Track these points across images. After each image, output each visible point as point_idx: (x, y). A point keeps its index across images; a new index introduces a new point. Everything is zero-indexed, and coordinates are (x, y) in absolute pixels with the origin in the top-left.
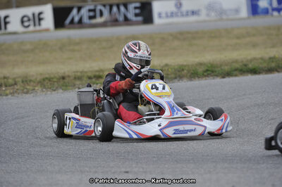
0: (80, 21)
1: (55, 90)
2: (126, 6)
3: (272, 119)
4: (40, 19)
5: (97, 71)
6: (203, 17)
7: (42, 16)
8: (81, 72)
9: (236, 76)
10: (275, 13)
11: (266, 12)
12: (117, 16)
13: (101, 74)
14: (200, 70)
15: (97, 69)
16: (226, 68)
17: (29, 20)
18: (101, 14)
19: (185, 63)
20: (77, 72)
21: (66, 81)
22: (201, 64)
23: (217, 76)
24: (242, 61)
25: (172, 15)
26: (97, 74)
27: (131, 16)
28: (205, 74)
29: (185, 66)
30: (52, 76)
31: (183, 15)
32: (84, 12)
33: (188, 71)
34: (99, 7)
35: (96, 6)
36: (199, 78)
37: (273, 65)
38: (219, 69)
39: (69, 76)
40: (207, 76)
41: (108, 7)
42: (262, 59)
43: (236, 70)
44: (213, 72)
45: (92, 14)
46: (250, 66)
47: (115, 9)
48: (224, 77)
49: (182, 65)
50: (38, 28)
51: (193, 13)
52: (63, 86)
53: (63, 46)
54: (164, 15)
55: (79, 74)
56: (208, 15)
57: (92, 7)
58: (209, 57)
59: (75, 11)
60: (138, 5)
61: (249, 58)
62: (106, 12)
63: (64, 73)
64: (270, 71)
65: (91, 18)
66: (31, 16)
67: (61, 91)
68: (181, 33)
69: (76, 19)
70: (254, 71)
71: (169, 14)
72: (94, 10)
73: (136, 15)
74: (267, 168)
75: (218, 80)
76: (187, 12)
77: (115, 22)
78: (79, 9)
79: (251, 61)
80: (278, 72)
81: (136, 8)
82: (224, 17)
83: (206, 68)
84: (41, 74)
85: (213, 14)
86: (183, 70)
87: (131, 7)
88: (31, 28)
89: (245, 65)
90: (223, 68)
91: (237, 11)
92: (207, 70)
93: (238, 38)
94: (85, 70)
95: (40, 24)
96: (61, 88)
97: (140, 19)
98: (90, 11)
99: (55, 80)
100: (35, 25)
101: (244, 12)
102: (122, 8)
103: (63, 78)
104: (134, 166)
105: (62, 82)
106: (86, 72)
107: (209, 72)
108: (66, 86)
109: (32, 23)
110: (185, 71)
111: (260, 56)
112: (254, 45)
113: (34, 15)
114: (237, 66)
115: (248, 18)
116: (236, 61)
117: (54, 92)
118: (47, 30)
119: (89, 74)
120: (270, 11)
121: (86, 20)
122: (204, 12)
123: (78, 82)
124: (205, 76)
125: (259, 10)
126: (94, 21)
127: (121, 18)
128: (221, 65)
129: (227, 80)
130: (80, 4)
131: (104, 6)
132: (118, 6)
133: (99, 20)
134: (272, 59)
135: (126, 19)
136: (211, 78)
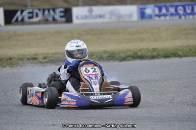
0: (23, 20)
1: (4, 67)
2: (54, 10)
3: (154, 91)
6: (107, 19)
8: (23, 55)
9: (129, 60)
10: (157, 18)
11: (150, 17)
12: (48, 17)
13: (36, 56)
14: (105, 56)
15: (33, 53)
16: (123, 55)
18: (37, 15)
19: (95, 51)
20: (20, 55)
21: (12, 61)
22: (105, 52)
23: (116, 60)
24: (133, 51)
25: (86, 17)
26: (34, 56)
27: (57, 17)
28: (108, 58)
29: (94, 53)
30: (3, 57)
31: (93, 18)
32: (25, 13)
33: (97, 56)
34: (36, 11)
35: (33, 10)
36: (104, 61)
37: (155, 54)
38: (118, 55)
39: (14, 58)
40: (110, 60)
41: (42, 11)
42: (147, 49)
43: (130, 56)
44: (113, 57)
45: (30, 15)
46: (139, 54)
47: (46, 12)
48: (121, 61)
49: (92, 52)
51: (100, 16)
52: (10, 64)
53: (10, 37)
54: (80, 17)
55: (21, 56)
56: (111, 18)
57: (31, 11)
58: (111, 47)
59: (19, 13)
60: (62, 10)
61: (138, 48)
62: (40, 14)
63: (11, 55)
64: (153, 57)
65: (30, 18)
67: (8, 68)
68: (92, 30)
69: (20, 19)
70: (141, 58)
71: (84, 17)
72: (32, 13)
73: (61, 17)
74: (150, 124)
75: (117, 63)
76: (96, 16)
77: (46, 21)
78: (22, 12)
79: (140, 50)
80: (158, 58)
81: (61, 12)
82: (122, 20)
83: (108, 55)
85: (114, 18)
86: (93, 55)
87: (58, 11)
89: (136, 53)
90: (120, 55)
91: (130, 16)
92: (110, 56)
93: (131, 34)
94: (26, 54)
96: (9, 66)
97: (63, 19)
98: (29, 13)
99: (5, 60)
102: (52, 12)
103: (10, 59)
104: (59, 121)
105: (9, 62)
107: (111, 58)
108: (12, 64)
110: (95, 56)
111: (145, 47)
112: (142, 40)
114: (131, 54)
115: (138, 21)
116: (130, 51)
117: (3, 69)
119: (28, 57)
120: (153, 16)
121: (26, 19)
122: (108, 16)
123: (20, 62)
124: (108, 60)
125: (146, 16)
126: (32, 20)
127: (51, 19)
128: (119, 53)
129: (123, 63)
130: (23, 8)
131: (39, 10)
132: (49, 10)
133: (35, 19)
134: (154, 50)
135: (54, 19)
136: (112, 61)
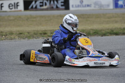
0: (36, 7)
1: (24, 39)
2: (57, 1)
4: (17, 6)
5: (44, 31)
7: (18, 4)
8: (37, 31)
9: (108, 36)
11: (122, 6)
12: (53, 6)
13: (46, 32)
14: (91, 32)
15: (44, 30)
16: (104, 32)
17: (12, 6)
18: (46, 4)
22: (92, 30)
23: (99, 35)
25: (78, 6)
27: (59, 6)
28: (94, 34)
31: (83, 7)
32: (38, 3)
34: (45, 1)
35: (43, 1)
36: (91, 36)
38: (100, 32)
40: (95, 35)
41: (49, 2)
42: (120, 28)
43: (108, 33)
44: (97, 33)
45: (41, 4)
47: (52, 2)
48: (102, 36)
50: (16, 10)
51: (88, 6)
52: (28, 37)
53: (28, 18)
54: (74, 6)
56: (95, 7)
59: (34, 3)
61: (114, 27)
62: (48, 4)
64: (124, 34)
65: (41, 6)
66: (13, 4)
68: (83, 15)
69: (34, 6)
70: (117, 34)
71: (77, 6)
72: (42, 3)
73: (62, 6)
75: (100, 37)
76: (85, 5)
77: (52, 8)
78: (36, 2)
79: (115, 29)
81: (62, 2)
82: (102, 8)
83: (94, 32)
84: (18, 31)
85: (97, 7)
87: (59, 2)
88: (13, 10)
89: (112, 31)
90: (102, 32)
91: (108, 6)
92: (95, 33)
93: (109, 18)
94: (39, 30)
95: (17, 8)
97: (63, 7)
98: (41, 3)
100: (15, 8)
101: (112, 6)
102: (55, 2)
104: (62, 75)
106: (39, 31)
107: (95, 34)
109: (13, 7)
111: (119, 27)
112: (116, 22)
113: (15, 3)
114: (109, 31)
115: (113, 9)
118: (21, 11)
119: (40, 32)
120: (124, 6)
121: (38, 7)
122: (93, 6)
123: (35, 36)
124: (94, 35)
125: (119, 6)
126: (42, 8)
127: (55, 7)
129: (104, 37)
131: (47, 1)
133: (44, 7)
135: (57, 7)
136: (97, 36)
